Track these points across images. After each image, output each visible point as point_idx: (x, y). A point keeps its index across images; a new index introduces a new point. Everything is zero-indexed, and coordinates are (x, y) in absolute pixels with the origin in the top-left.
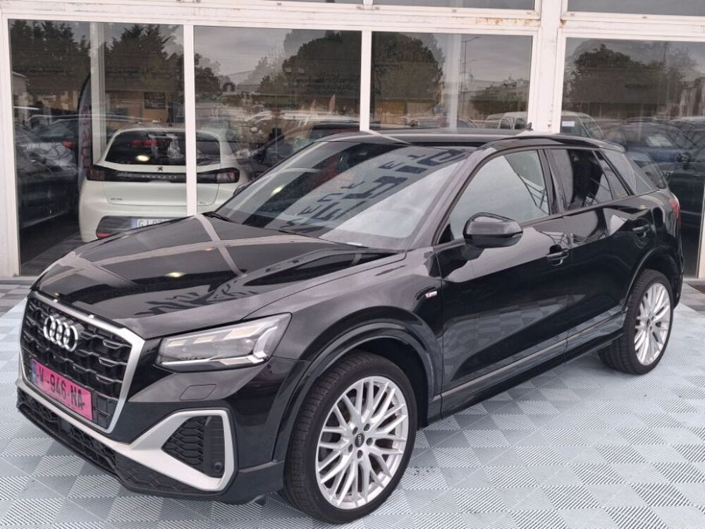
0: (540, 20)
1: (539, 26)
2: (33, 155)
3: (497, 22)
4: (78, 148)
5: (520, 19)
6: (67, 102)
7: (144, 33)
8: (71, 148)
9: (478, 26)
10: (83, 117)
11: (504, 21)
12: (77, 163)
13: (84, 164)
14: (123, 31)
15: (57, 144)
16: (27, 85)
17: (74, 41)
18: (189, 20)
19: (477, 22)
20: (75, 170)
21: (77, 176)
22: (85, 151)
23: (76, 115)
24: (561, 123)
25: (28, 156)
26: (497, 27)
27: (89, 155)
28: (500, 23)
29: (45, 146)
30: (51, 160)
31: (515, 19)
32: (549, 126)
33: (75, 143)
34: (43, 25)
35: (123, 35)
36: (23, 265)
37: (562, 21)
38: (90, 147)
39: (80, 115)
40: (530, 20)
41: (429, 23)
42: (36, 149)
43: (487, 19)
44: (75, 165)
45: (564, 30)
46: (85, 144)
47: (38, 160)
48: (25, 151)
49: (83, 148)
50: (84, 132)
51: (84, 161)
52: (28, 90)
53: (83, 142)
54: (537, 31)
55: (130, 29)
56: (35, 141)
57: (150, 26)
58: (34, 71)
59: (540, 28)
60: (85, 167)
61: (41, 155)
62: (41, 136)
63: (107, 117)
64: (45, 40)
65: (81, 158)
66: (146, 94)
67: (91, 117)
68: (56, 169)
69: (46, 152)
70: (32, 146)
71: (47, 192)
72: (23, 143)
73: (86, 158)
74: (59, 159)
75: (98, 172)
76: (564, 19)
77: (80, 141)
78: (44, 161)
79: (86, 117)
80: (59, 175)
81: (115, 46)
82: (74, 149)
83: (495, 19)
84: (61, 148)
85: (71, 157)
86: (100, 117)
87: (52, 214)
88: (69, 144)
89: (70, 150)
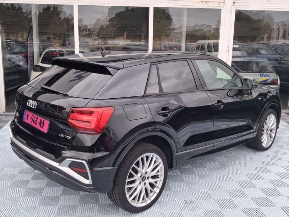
0: (224, 2)
1: (224, 5)
2: (9, 60)
3: (206, 3)
4: (28, 57)
5: (216, 2)
6: (21, 37)
7: (52, 9)
8: (24, 57)
9: (198, 5)
10: (29, 43)
11: (209, 3)
12: (28, 63)
13: (30, 64)
14: (43, 8)
15: (19, 55)
16: (4, 30)
17: (23, 12)
18: (76, 3)
19: (198, 3)
20: (27, 67)
21: (27, 69)
22: (31, 58)
23: (27, 43)
24: (233, 46)
25: (7, 60)
26: (206, 5)
27: (32, 60)
28: (208, 3)
29: (14, 56)
30: (17, 62)
31: (214, 2)
32: (228, 47)
33: (26, 55)
34: (10, 5)
35: (43, 9)
36: (7, 107)
37: (234, 3)
38: (33, 57)
39: (28, 43)
40: (220, 2)
41: (178, 3)
42: (10, 58)
43: (202, 2)
44: (27, 64)
45: (235, 6)
46: (31, 55)
47: (11, 62)
48: (6, 58)
49: (30, 57)
50: (30, 50)
51: (30, 63)
52: (5, 32)
53: (30, 54)
54: (223, 7)
55: (46, 7)
56: (10, 54)
57: (54, 5)
58: (8, 24)
59: (224, 6)
60: (31, 65)
61: (12, 60)
62: (11, 51)
63: (39, 43)
64: (11, 11)
65: (29, 61)
66: (53, 33)
67: (33, 43)
68: (19, 66)
69: (15, 59)
70: (8, 56)
71: (15, 76)
72: (5, 55)
73: (31, 61)
74: (20, 61)
75: (37, 68)
76: (234, 2)
77: (29, 54)
78: (14, 63)
79: (31, 43)
80: (20, 68)
81: (40, 13)
82: (26, 57)
83: (205, 2)
84: (20, 57)
85: (25, 61)
86: (37, 43)
87: (18, 85)
88: (24, 55)
89: (24, 58)
